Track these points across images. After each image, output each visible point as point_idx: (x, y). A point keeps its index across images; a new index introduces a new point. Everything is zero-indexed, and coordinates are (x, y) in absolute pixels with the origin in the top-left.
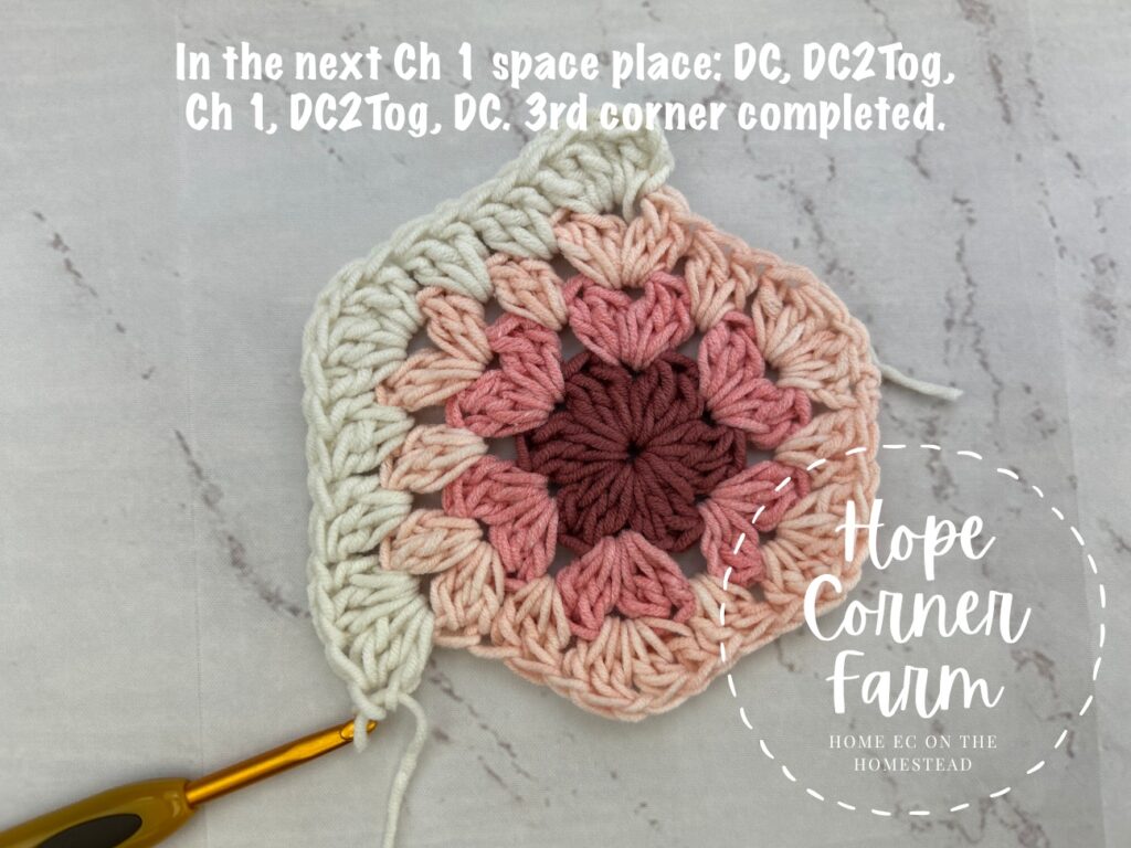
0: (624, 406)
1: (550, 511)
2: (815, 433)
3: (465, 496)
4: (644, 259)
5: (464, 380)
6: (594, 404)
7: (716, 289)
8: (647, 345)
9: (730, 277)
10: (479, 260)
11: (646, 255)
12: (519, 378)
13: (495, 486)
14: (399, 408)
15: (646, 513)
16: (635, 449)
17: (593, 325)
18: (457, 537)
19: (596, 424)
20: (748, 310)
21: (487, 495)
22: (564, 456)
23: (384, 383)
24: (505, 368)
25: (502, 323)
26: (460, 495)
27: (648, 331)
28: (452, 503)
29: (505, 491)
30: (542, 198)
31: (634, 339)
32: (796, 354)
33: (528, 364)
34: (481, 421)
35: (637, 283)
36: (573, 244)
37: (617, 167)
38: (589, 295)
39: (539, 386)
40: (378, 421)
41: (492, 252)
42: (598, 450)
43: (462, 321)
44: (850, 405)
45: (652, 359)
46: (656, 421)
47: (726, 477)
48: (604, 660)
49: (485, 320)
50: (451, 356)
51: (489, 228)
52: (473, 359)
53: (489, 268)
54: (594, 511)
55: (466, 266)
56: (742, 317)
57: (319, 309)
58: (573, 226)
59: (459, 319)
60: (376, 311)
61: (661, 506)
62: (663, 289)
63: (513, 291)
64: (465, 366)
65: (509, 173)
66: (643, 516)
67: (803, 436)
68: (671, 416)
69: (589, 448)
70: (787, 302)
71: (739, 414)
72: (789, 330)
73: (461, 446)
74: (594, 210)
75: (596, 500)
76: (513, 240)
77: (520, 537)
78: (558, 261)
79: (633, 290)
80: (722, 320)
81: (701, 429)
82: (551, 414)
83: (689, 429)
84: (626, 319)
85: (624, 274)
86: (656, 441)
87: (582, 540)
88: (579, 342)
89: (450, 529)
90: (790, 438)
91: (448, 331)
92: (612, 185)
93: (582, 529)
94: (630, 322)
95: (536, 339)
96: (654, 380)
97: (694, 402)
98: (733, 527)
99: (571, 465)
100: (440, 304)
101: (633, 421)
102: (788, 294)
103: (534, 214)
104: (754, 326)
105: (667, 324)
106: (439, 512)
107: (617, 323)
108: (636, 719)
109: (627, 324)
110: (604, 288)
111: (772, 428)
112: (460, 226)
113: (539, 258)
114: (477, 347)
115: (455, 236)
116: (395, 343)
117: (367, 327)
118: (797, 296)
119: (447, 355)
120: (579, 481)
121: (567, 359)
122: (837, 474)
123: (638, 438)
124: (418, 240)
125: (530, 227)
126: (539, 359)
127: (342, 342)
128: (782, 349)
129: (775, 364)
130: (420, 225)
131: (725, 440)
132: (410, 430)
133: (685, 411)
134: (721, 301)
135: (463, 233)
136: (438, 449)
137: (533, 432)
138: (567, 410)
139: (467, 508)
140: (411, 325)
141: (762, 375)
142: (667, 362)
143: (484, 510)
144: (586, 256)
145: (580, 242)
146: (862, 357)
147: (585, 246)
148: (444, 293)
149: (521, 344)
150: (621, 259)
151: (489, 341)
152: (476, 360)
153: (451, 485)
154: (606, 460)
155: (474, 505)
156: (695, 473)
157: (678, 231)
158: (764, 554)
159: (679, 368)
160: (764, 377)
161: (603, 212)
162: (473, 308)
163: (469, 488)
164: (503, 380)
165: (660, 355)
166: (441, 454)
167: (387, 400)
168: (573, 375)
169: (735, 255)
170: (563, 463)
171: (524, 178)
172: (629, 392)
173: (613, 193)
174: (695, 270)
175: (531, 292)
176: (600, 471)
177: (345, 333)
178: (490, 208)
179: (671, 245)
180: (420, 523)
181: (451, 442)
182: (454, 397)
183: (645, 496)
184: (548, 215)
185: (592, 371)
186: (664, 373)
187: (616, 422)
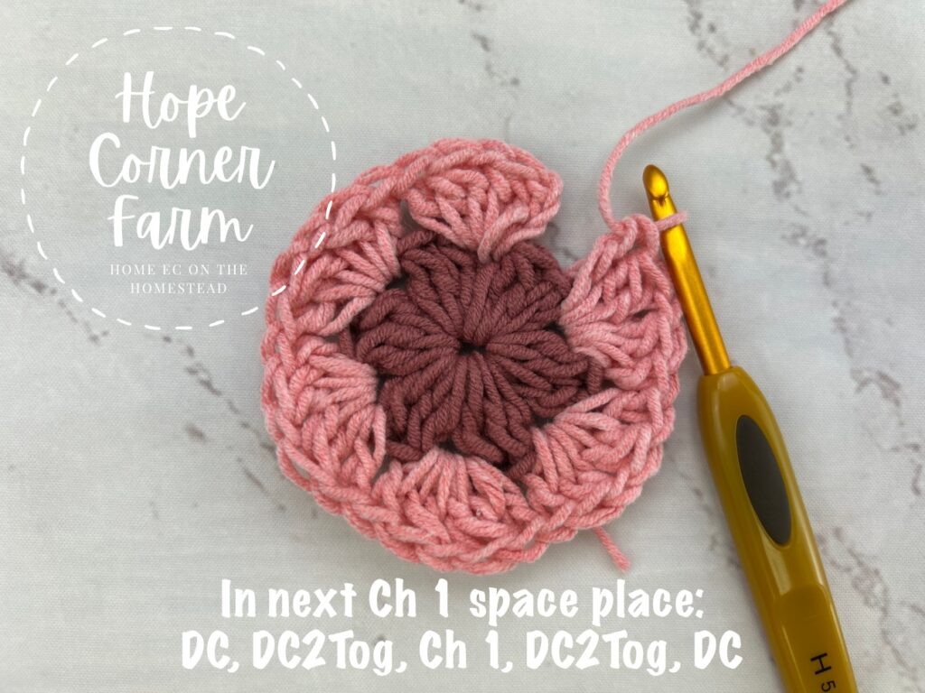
1: (572, 416)
6: (434, 410)
16: (467, 347)
19: (456, 398)
22: (505, 423)
27: (330, 381)
45: (359, 364)
46: (427, 334)
54: (554, 371)
68: (416, 319)
69: (486, 396)
75: (538, 373)
81: (421, 287)
83: (421, 297)
86: (449, 327)
87: (588, 370)
93: (577, 376)
96: (384, 350)
99: (513, 412)
105: (315, 367)
120: (525, 398)
123: (454, 348)
131: (418, 258)
133: (403, 307)
137: (495, 464)
142: (355, 347)
156: (464, 277)
159: (357, 333)
165: (351, 358)
168: (415, 449)
170: (512, 422)
176: (507, 378)
183: (512, 318)
185: (402, 429)
186: (370, 344)
187: (446, 377)
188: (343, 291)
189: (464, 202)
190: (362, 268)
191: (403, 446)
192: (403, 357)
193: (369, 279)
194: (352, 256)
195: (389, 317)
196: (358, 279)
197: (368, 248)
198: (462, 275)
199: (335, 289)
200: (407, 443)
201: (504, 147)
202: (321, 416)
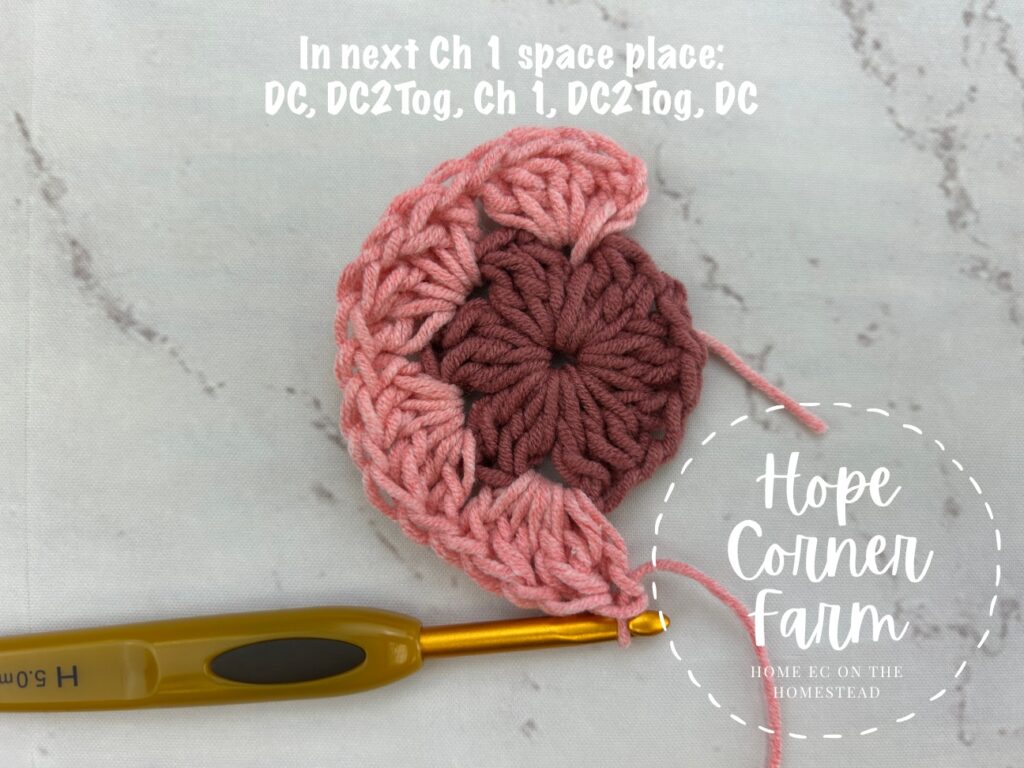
0: (517, 393)
6: (526, 430)
15: (627, 315)
16: (562, 356)
19: (549, 417)
27: (417, 404)
42: (581, 400)
45: (446, 385)
46: (515, 347)
47: (535, 240)
61: (612, 300)
68: (503, 331)
81: (503, 292)
83: (506, 305)
86: (538, 336)
96: (470, 368)
99: (614, 421)
123: (546, 360)
131: (500, 261)
133: (487, 318)
142: (439, 367)
156: (552, 277)
159: (440, 350)
168: (507, 473)
172: (496, 393)
183: (608, 324)
185: (494, 454)
186: (454, 363)
187: (537, 392)
188: (422, 306)
189: (545, 193)
190: (442, 279)
191: (494, 471)
192: (491, 375)
193: (450, 292)
194: (430, 265)
195: (473, 331)
196: (438, 291)
197: (445, 255)
198: (548, 275)
199: (414, 304)
200: (499, 468)
201: (583, 135)
202: (407, 442)
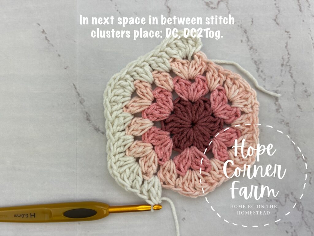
0: (190, 112)
1: (171, 142)
2: (242, 120)
3: (148, 137)
4: (195, 71)
5: (147, 106)
6: (182, 112)
7: (215, 80)
8: (196, 96)
9: (218, 77)
10: (150, 72)
11: (195, 70)
12: (162, 105)
13: (156, 135)
14: (129, 113)
15: (197, 141)
16: (193, 124)
17: (181, 90)
18: (146, 148)
19: (182, 117)
20: (223, 86)
21: (154, 137)
22: (174, 126)
23: (125, 106)
24: (158, 102)
25: (157, 90)
26: (146, 137)
27: (196, 91)
28: (145, 139)
29: (159, 136)
30: (167, 55)
31: (192, 94)
32: (237, 98)
33: (164, 101)
34: (151, 117)
35: (193, 78)
36: (176, 68)
37: (187, 46)
38: (180, 81)
39: (167, 107)
40: (124, 117)
41: (154, 70)
42: (183, 124)
43: (146, 90)
44: (251, 112)
45: (197, 99)
46: (199, 116)
47: (218, 131)
48: (187, 181)
49: (152, 89)
50: (143, 99)
51: (153, 63)
52: (149, 100)
53: (153, 74)
54: (183, 141)
55: (147, 74)
56: (222, 88)
57: (108, 87)
58: (175, 63)
59: (145, 89)
60: (123, 87)
61: (201, 139)
62: (200, 80)
63: (160, 81)
64: (147, 102)
65: (158, 48)
66: (196, 142)
67: (238, 120)
68: (203, 115)
69: (181, 124)
70: (234, 83)
71: (221, 114)
72: (235, 91)
73: (147, 124)
74: (181, 58)
75: (183, 138)
76: (159, 67)
77: (163, 149)
78: (171, 72)
79: (192, 80)
80: (217, 88)
81: (212, 118)
82: (170, 115)
83: (208, 118)
84: (190, 88)
85: (189, 76)
86: (199, 121)
87: (180, 149)
88: (177, 95)
89: (145, 146)
90: (235, 121)
91: (142, 92)
92: (186, 51)
93: (180, 146)
94: (191, 89)
95: (166, 94)
96: (198, 105)
97: (209, 111)
98: (220, 145)
99: (176, 129)
100: (140, 85)
101: (193, 116)
102: (234, 82)
103: (165, 59)
104: (225, 90)
105: (201, 90)
106: (141, 141)
107: (187, 89)
108: (196, 197)
109: (190, 90)
110: (184, 80)
111: (230, 118)
112: (145, 63)
113: (166, 72)
114: (150, 96)
115: (143, 66)
116: (128, 96)
117: (121, 91)
118: (237, 82)
119: (142, 99)
120: (178, 133)
121: (174, 100)
122: (248, 131)
123: (194, 121)
124: (134, 68)
125: (164, 63)
126: (167, 100)
127: (114, 96)
128: (233, 96)
129: (231, 101)
130: (135, 63)
131: (218, 121)
132: (133, 119)
133: (207, 113)
134: (216, 84)
135: (146, 65)
136: (141, 124)
137: (165, 120)
138: (174, 113)
139: (148, 140)
140: (132, 91)
141: (227, 103)
142: (202, 100)
143: (153, 141)
144: (179, 71)
145: (177, 67)
146: (254, 99)
147: (179, 68)
148: (141, 82)
149: (162, 95)
150: (189, 72)
151: (153, 95)
152: (150, 100)
153: (145, 134)
154: (185, 127)
155: (151, 140)
156: (210, 130)
157: (204, 64)
158: (229, 153)
159: (205, 101)
160: (228, 104)
161: (183, 59)
162: (149, 86)
163: (149, 135)
164: (157, 106)
165: (200, 98)
166: (141, 126)
167: (126, 111)
168: (176, 104)
169: (220, 71)
170: (174, 128)
171: (162, 50)
172: (191, 108)
173: (186, 53)
174: (209, 75)
175: (164, 81)
176: (184, 130)
177: (115, 93)
178: (153, 58)
179: (202, 67)
180: (136, 144)
181: (144, 122)
182: (144, 110)
183: (197, 137)
184: (169, 60)
185: (181, 103)
186: (201, 103)
187: (188, 116)
191: (178, 102)
192: (195, 109)
